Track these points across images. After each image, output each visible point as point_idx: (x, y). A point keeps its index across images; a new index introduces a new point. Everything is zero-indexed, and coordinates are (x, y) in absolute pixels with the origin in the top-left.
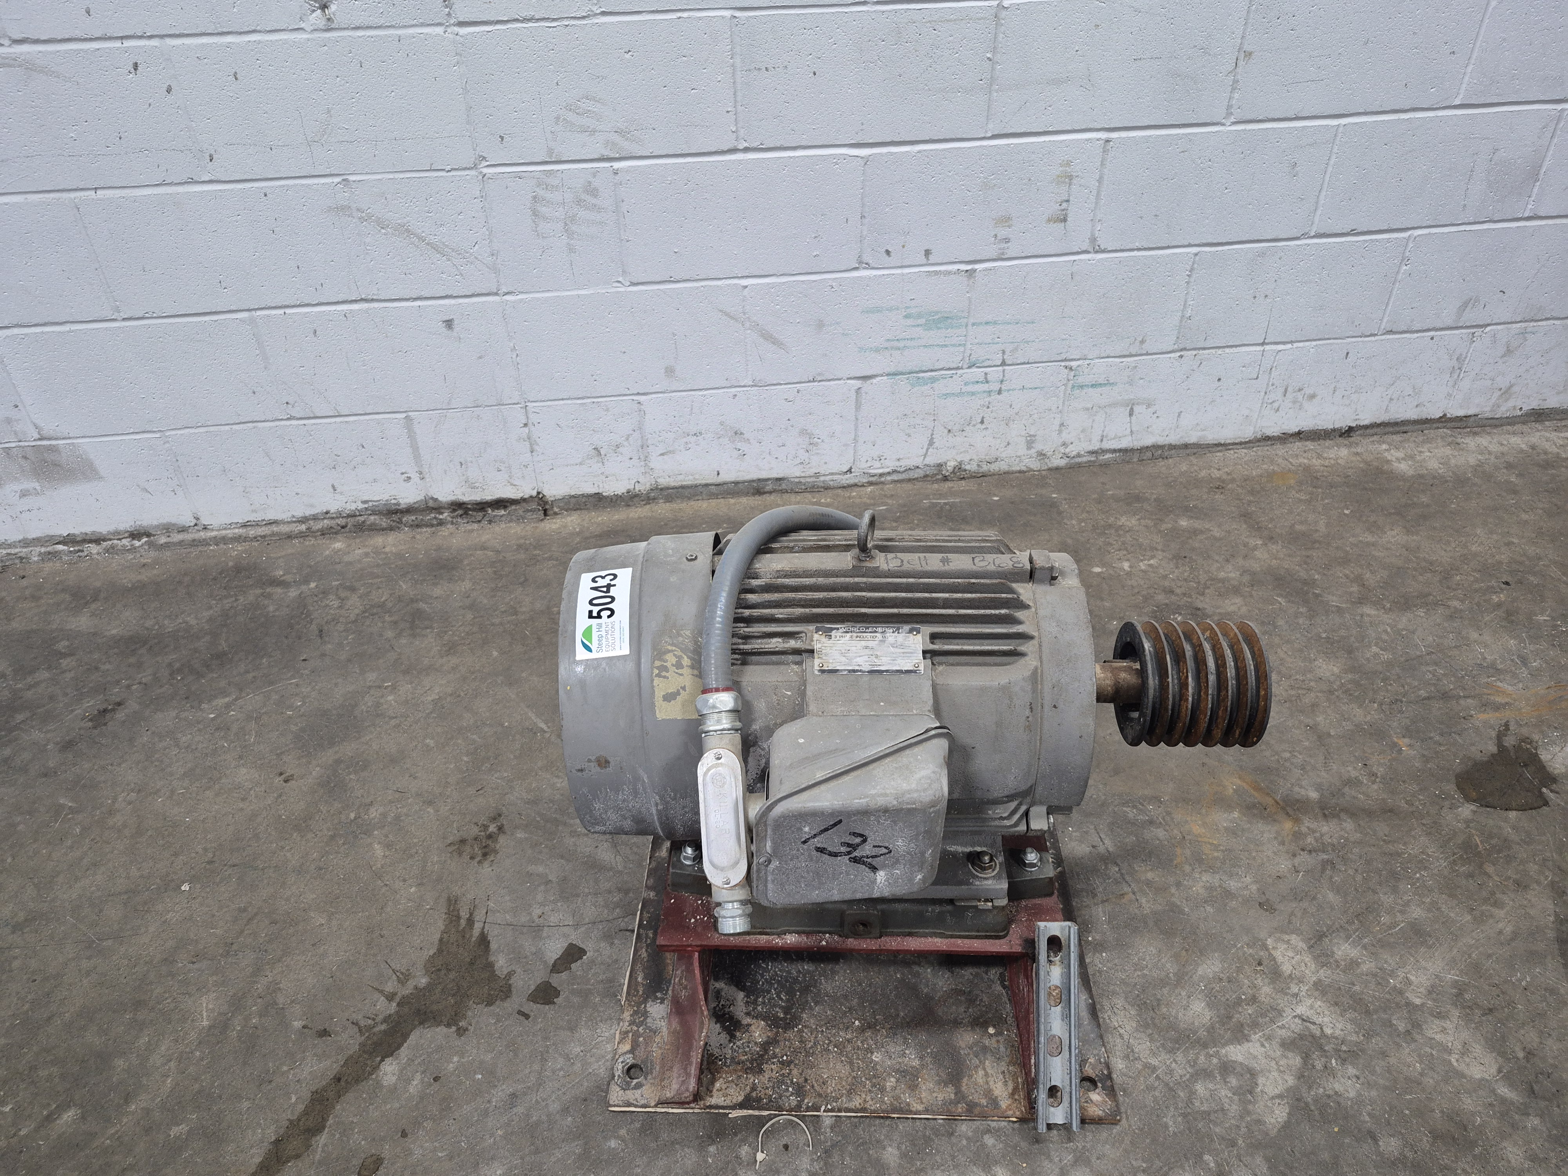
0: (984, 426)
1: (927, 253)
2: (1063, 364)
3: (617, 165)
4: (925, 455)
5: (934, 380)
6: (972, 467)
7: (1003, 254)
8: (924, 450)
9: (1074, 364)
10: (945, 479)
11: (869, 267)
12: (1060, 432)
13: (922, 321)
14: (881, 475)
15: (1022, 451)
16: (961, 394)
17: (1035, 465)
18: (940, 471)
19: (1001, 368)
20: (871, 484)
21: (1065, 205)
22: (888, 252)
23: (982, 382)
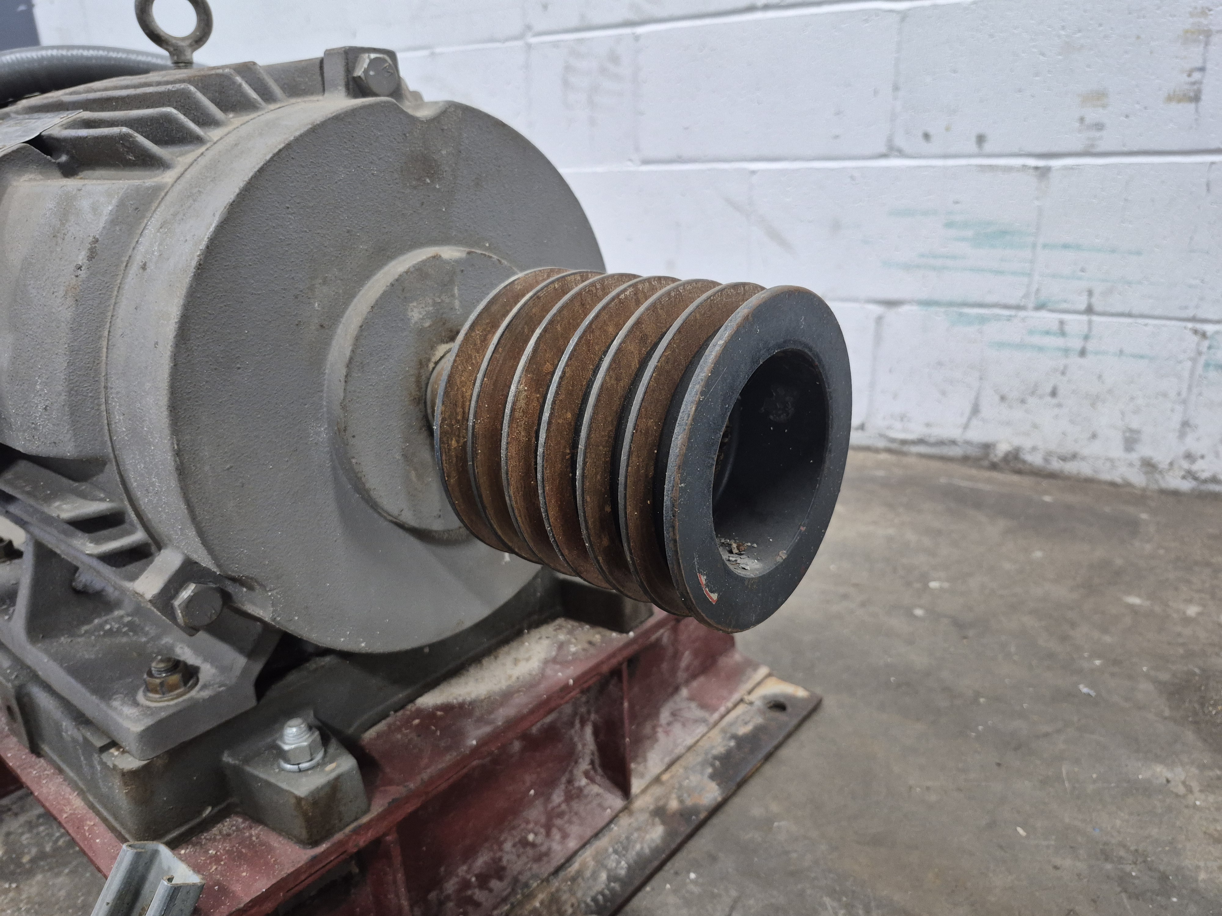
0: (1054, 401)
1: (981, 139)
2: (1190, 325)
3: (640, 30)
4: (966, 427)
5: (983, 320)
6: (1036, 459)
7: (1093, 146)
8: (964, 420)
9: (1209, 328)
10: (994, 466)
11: (901, 153)
12: (1182, 435)
13: (970, 233)
14: (904, 442)
15: (1117, 451)
16: (1021, 346)
17: (1138, 479)
18: (986, 456)
19: (1085, 318)
20: (889, 451)
21: (1197, 76)
22: (927, 136)
23: (1055, 334)
